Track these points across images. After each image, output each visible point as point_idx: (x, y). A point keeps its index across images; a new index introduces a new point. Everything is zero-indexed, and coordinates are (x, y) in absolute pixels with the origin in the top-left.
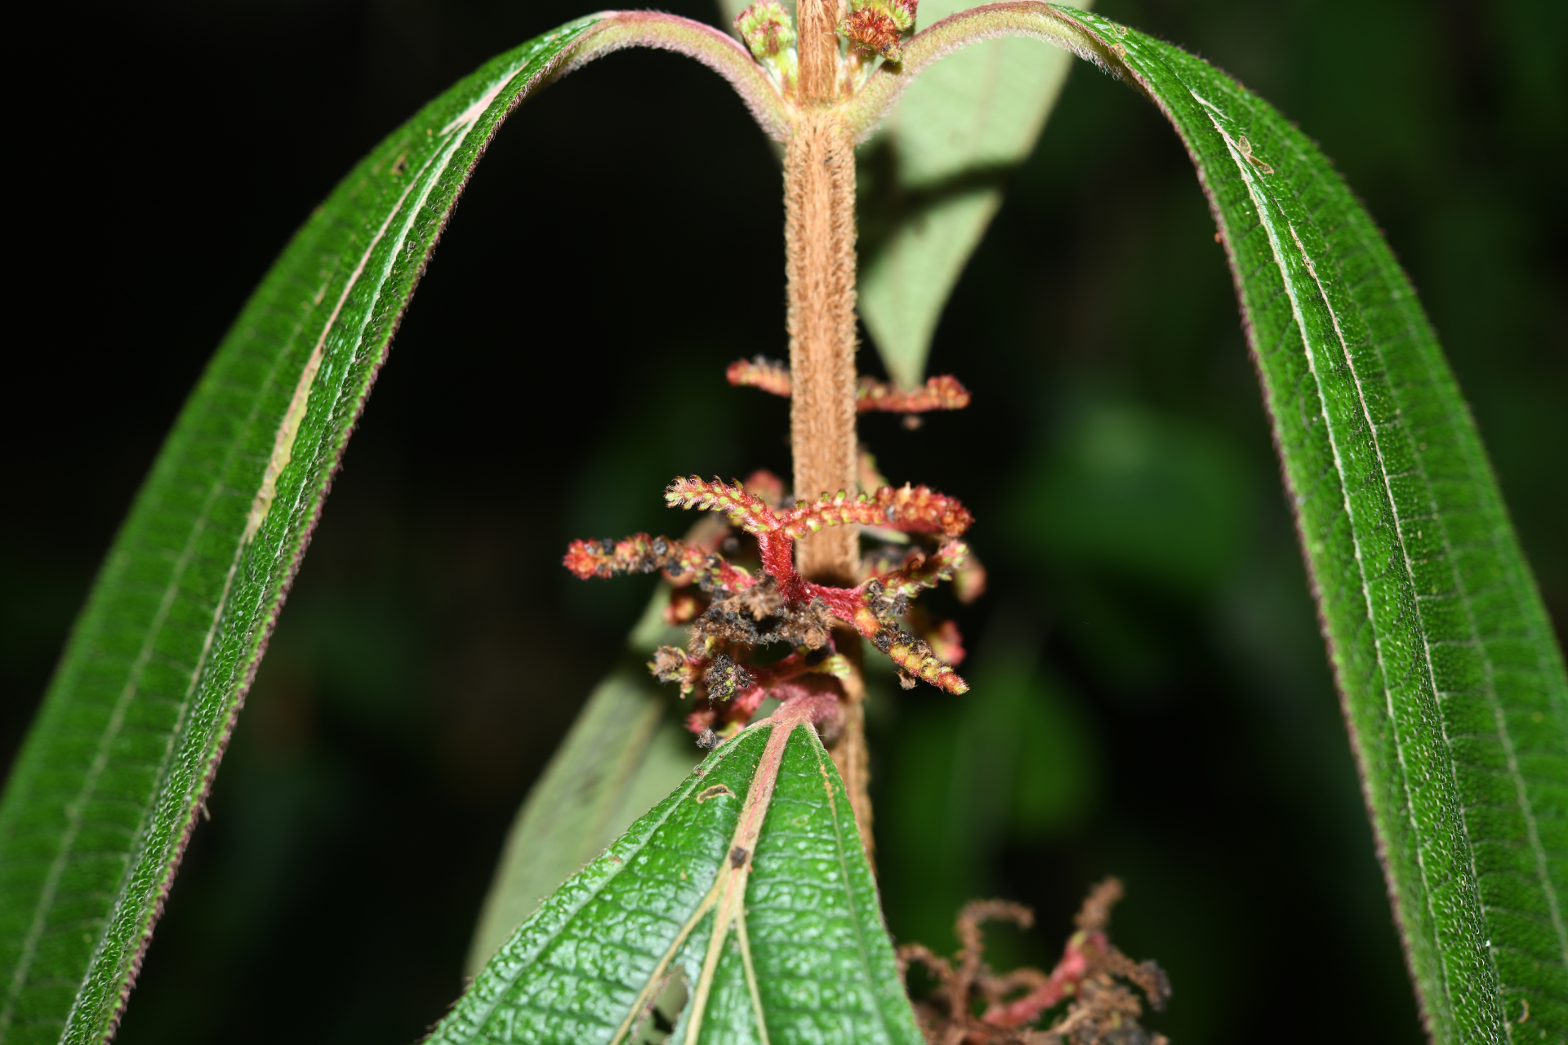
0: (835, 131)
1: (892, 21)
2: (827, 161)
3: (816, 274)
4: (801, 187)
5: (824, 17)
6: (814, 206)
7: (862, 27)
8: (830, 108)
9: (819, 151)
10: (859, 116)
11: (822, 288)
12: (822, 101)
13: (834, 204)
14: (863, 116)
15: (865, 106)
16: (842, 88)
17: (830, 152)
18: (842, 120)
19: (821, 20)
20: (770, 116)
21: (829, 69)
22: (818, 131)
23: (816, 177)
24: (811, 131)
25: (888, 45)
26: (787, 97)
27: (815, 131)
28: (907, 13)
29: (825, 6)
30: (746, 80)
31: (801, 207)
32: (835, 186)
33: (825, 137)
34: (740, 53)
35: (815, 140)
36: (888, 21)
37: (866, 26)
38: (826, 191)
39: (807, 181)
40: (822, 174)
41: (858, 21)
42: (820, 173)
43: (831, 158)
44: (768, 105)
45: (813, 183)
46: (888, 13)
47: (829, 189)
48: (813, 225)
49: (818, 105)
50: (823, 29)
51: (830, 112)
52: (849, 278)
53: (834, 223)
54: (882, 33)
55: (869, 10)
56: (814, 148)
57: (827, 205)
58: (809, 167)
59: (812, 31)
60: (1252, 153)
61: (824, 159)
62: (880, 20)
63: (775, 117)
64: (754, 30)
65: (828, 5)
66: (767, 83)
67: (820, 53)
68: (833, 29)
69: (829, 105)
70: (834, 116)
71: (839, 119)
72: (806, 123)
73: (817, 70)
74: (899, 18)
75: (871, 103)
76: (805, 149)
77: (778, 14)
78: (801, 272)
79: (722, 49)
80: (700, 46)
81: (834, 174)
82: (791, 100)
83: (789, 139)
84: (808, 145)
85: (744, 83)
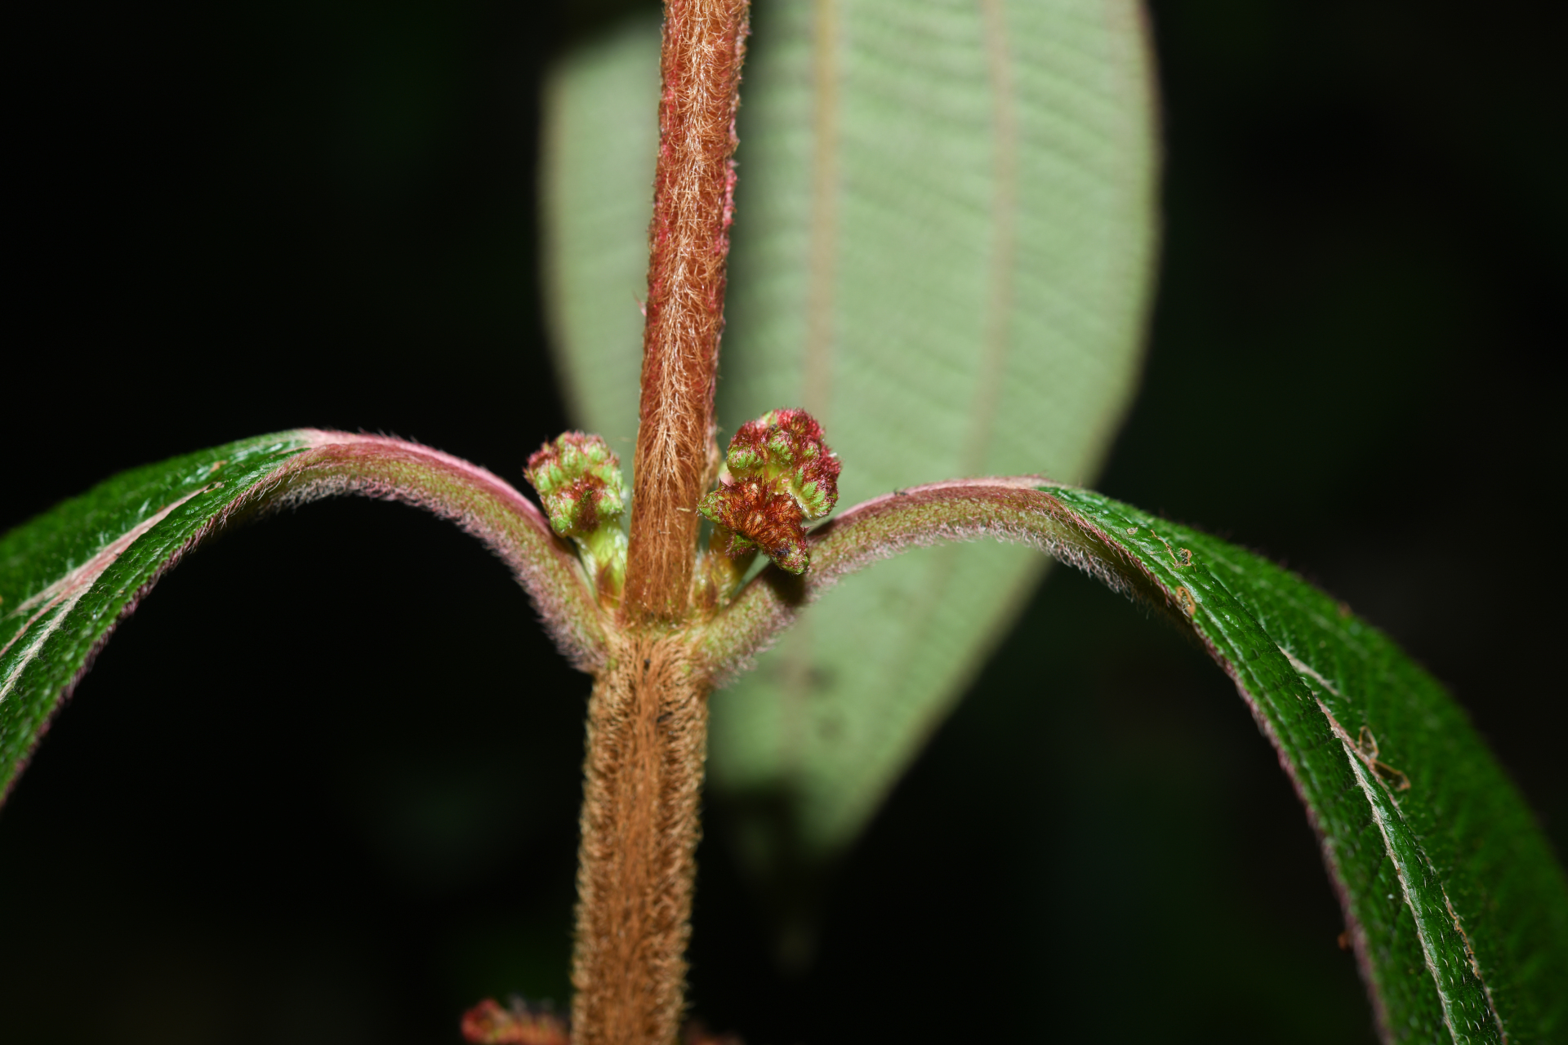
0: (681, 670)
1: (795, 502)
2: (659, 720)
3: (628, 898)
4: (615, 755)
5: (680, 483)
6: (634, 787)
7: (744, 511)
8: (676, 632)
9: (649, 700)
10: (724, 648)
11: (635, 922)
12: (664, 618)
13: (668, 788)
14: (730, 650)
15: (736, 634)
16: (698, 598)
17: (668, 704)
18: (694, 653)
19: (673, 486)
20: (573, 631)
21: (680, 569)
22: (651, 669)
23: (642, 741)
24: (640, 667)
25: (787, 548)
26: (604, 603)
27: (647, 665)
28: (822, 493)
29: (682, 462)
30: (535, 568)
31: (611, 789)
32: (672, 760)
33: (662, 679)
34: (531, 526)
35: (644, 682)
36: (790, 503)
37: (752, 508)
38: (656, 766)
39: (625, 746)
40: (653, 737)
41: (738, 499)
42: (648, 735)
43: (670, 714)
44: (571, 613)
45: (635, 751)
46: (790, 490)
47: (662, 764)
48: (628, 817)
49: (656, 626)
50: (677, 501)
51: (675, 637)
52: (680, 910)
53: (666, 819)
54: (778, 524)
55: (759, 482)
56: (642, 694)
57: (657, 789)
58: (631, 725)
59: (656, 502)
60: (1378, 758)
61: (658, 715)
62: (778, 499)
63: (580, 634)
64: (557, 487)
65: (689, 462)
66: (573, 576)
67: (667, 541)
68: (693, 504)
69: (674, 626)
70: (682, 645)
71: (688, 650)
72: (633, 652)
73: (660, 567)
74: (810, 499)
75: (745, 630)
76: (628, 696)
77: (601, 463)
78: (602, 894)
79: (501, 515)
80: (463, 507)
81: (673, 739)
82: (610, 611)
83: (601, 672)
84: (632, 688)
85: (533, 573)
